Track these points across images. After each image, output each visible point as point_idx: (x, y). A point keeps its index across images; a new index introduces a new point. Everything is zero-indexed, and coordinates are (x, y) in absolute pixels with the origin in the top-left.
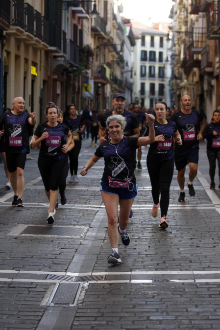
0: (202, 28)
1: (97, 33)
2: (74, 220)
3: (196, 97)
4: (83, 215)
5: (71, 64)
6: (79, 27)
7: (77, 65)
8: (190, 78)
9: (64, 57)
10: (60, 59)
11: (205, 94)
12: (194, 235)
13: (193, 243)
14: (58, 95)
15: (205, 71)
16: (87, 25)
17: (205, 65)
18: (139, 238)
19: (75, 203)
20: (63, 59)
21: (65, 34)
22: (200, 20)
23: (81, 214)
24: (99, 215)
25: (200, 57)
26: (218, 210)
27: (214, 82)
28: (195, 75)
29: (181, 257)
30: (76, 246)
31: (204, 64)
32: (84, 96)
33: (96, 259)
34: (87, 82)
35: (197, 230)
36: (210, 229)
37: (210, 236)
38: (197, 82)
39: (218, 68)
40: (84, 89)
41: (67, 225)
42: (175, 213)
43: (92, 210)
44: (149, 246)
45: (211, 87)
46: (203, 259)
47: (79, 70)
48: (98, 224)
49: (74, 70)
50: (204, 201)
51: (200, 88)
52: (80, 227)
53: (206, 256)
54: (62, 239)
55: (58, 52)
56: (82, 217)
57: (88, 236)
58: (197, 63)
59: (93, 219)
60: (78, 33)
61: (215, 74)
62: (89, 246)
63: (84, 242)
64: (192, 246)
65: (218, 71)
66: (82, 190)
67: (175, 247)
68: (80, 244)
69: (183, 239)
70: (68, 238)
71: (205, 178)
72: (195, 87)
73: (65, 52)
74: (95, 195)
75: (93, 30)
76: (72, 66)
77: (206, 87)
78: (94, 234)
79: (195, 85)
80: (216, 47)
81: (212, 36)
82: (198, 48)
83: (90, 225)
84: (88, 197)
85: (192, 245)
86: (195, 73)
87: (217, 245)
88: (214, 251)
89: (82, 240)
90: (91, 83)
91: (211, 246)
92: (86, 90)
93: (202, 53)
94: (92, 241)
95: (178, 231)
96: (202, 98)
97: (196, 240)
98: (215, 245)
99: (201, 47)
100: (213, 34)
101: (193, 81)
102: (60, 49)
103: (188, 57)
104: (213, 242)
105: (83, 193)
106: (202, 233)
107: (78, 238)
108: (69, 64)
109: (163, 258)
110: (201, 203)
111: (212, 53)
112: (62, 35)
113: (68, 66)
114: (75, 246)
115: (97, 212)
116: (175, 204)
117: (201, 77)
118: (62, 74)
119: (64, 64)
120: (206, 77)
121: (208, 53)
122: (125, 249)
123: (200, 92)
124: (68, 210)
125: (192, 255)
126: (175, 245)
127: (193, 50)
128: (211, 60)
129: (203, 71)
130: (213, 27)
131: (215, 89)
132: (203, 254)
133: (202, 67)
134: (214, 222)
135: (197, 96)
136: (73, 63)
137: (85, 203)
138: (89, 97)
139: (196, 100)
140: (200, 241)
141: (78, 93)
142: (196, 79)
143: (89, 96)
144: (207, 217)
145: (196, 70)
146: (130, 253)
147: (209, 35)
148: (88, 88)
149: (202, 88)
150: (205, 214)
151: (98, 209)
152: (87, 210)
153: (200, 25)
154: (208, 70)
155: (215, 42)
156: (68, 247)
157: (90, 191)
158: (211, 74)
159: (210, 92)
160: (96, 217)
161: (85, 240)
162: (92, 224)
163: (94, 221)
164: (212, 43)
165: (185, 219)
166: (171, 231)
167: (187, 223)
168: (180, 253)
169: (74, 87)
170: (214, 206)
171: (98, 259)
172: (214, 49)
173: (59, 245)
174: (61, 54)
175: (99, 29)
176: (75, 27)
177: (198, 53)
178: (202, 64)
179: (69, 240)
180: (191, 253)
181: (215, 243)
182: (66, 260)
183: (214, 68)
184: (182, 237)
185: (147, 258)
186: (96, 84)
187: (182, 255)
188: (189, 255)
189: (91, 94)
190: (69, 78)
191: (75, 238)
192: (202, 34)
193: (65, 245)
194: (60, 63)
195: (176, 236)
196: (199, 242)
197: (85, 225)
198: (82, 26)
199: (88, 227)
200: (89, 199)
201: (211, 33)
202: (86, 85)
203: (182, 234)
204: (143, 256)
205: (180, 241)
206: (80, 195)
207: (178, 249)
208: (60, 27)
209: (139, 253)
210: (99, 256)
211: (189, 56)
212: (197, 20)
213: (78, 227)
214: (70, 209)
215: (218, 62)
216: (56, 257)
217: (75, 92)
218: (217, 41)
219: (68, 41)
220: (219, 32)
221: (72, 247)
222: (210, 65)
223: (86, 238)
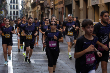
8: (36, 8)
11: (44, 14)
17: (47, 4)
27: (50, 10)
38: (40, 10)
45: (49, 12)
51: (42, 13)
61: (51, 7)
65: (53, 6)
72: (38, 12)
86: (39, 7)
90: (3, 11)
96: (42, 16)
101: (37, 10)
103: (37, 2)
117: (43, 8)
120: (47, 9)
131: (51, 13)
133: (44, 5)
135: (39, 15)
138: (2, 16)
154: (48, 6)
158: (49, 8)
215: (53, 4)
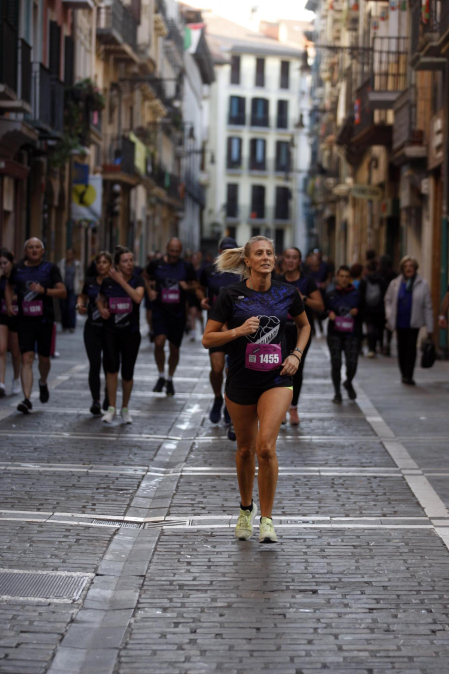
0: (398, 38)
1: (113, 47)
2: (55, 556)
3: (376, 226)
4: (77, 541)
5: (41, 130)
6: (66, 32)
7: (58, 134)
8: (363, 173)
9: (26, 112)
10: (12, 116)
11: (404, 216)
12: (378, 601)
13: (375, 621)
14: (7, 213)
15: (404, 155)
16: (86, 26)
17: (405, 138)
18: (229, 606)
19: (54, 509)
20: (21, 116)
21: (27, 48)
22: (393, 15)
23: (72, 540)
24: (119, 543)
25: (390, 118)
26: (440, 532)
27: (427, 186)
28: (377, 166)
29: (345, 658)
30: (61, 626)
31: (400, 136)
32: (76, 218)
33: (114, 661)
34: (84, 181)
35: (385, 587)
36: (420, 584)
37: (422, 602)
38: (381, 185)
39: (439, 148)
40: (75, 200)
41: (35, 567)
42: (325, 540)
43: (100, 528)
44: (258, 629)
45: (419, 197)
46: (404, 665)
47: (63, 147)
48: (120, 566)
49: (51, 148)
50: (402, 507)
51: (389, 201)
52: (69, 574)
53: (411, 659)
54: (23, 605)
55: (9, 99)
56: (75, 548)
57: (93, 599)
58: (384, 134)
59: (104, 553)
60: (62, 47)
61: (432, 164)
62: (96, 626)
63: (81, 615)
64: (372, 631)
65: (440, 154)
66: (73, 474)
67: (329, 631)
68: (72, 621)
69: (348, 610)
70: (39, 605)
71: (404, 444)
72: (376, 199)
73: (26, 97)
74: (108, 487)
75: (104, 38)
76: (44, 135)
77: (405, 199)
78: (108, 594)
79: (374, 193)
80: (435, 90)
81: (424, 60)
82: (386, 91)
83: (96, 569)
84: (89, 492)
85: (372, 626)
86: (375, 160)
87: (440, 627)
88: (432, 643)
89: (75, 611)
90: (96, 182)
91: (425, 630)
92: (82, 202)
93: (398, 105)
94: (103, 613)
95: (334, 588)
96: (393, 228)
97: (383, 614)
98: (433, 627)
99: (395, 91)
100: (427, 55)
101: (369, 181)
102: (15, 90)
103: (357, 116)
104: (430, 620)
105: (74, 481)
106: (398, 596)
107: (65, 605)
108: (37, 132)
109: (296, 660)
110: (395, 513)
111: (423, 106)
112: (20, 52)
113: (34, 135)
114: (58, 625)
115: (115, 534)
116: (324, 513)
117: (393, 173)
118: (19, 158)
119: (25, 131)
120: (406, 172)
121: (412, 106)
122: (192, 636)
123: (387, 213)
124: (36, 528)
125: (373, 654)
126: (328, 626)
127: (373, 97)
128: (420, 126)
129: (398, 154)
130: (428, 35)
131: (431, 203)
132: (405, 652)
133: (396, 145)
134: (431, 566)
135: (381, 222)
136: (49, 129)
137: (83, 510)
138: (89, 222)
139: (378, 232)
140: (396, 616)
141: (60, 209)
142: (379, 175)
143: (90, 217)
144: (411, 551)
145: (378, 151)
146: (206, 648)
147: (418, 58)
148: (87, 197)
149: (396, 202)
150: (407, 544)
151: (117, 526)
152: (88, 528)
153: (394, 32)
154: (413, 151)
155: (434, 77)
156: (38, 629)
157: (93, 475)
158: (419, 164)
159: (416, 213)
160: (112, 546)
161: (83, 608)
162: (103, 566)
163: (108, 557)
164: (423, 79)
165: (353, 555)
166: (314, 588)
167: (357, 568)
168: (340, 649)
169: (49, 194)
170: (429, 522)
171: (120, 662)
172: (428, 95)
173: (15, 622)
174: (17, 103)
175: (119, 37)
176: (54, 30)
177: (386, 105)
178: (396, 136)
179: (40, 610)
180: (370, 647)
181: (435, 623)
182: (35, 664)
183: (428, 146)
184: (346, 606)
185: (253, 660)
186: (107, 185)
187: (346, 654)
188: (367, 654)
189: (93, 213)
190: (36, 168)
191: (57, 605)
192: (398, 53)
193: (31, 622)
194: (12, 127)
195: (328, 601)
196: (391, 620)
197: (84, 569)
198: (73, 27)
199: (93, 575)
200: (93, 498)
201: (422, 54)
202: (80, 188)
203: (344, 596)
204: (240, 654)
205: (340, 615)
206: (67, 488)
207: (336, 636)
208: (15, 29)
209: (231, 648)
210: (123, 653)
211: (362, 113)
212: (384, 17)
213: (64, 574)
214: (41, 525)
215: (439, 132)
216: (7, 655)
217: (51, 206)
218: (439, 74)
219: (36, 68)
220: (443, 50)
221: (48, 627)
222: (418, 138)
223: (87, 605)
